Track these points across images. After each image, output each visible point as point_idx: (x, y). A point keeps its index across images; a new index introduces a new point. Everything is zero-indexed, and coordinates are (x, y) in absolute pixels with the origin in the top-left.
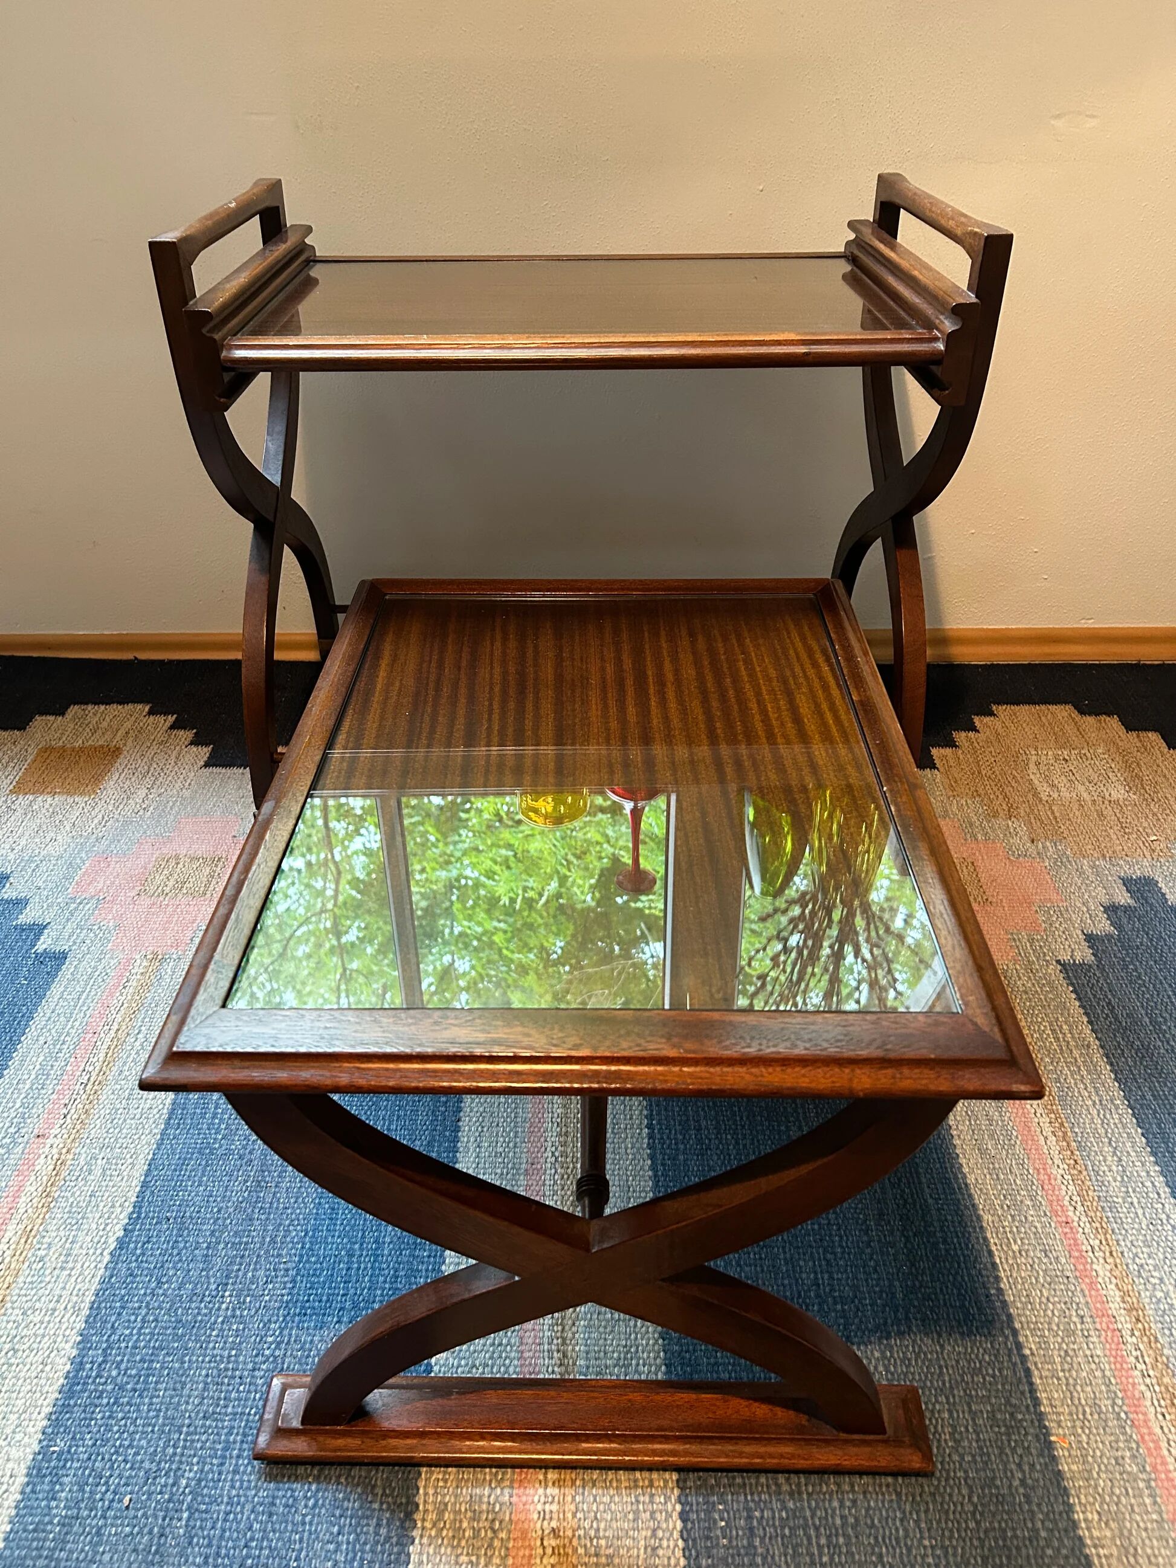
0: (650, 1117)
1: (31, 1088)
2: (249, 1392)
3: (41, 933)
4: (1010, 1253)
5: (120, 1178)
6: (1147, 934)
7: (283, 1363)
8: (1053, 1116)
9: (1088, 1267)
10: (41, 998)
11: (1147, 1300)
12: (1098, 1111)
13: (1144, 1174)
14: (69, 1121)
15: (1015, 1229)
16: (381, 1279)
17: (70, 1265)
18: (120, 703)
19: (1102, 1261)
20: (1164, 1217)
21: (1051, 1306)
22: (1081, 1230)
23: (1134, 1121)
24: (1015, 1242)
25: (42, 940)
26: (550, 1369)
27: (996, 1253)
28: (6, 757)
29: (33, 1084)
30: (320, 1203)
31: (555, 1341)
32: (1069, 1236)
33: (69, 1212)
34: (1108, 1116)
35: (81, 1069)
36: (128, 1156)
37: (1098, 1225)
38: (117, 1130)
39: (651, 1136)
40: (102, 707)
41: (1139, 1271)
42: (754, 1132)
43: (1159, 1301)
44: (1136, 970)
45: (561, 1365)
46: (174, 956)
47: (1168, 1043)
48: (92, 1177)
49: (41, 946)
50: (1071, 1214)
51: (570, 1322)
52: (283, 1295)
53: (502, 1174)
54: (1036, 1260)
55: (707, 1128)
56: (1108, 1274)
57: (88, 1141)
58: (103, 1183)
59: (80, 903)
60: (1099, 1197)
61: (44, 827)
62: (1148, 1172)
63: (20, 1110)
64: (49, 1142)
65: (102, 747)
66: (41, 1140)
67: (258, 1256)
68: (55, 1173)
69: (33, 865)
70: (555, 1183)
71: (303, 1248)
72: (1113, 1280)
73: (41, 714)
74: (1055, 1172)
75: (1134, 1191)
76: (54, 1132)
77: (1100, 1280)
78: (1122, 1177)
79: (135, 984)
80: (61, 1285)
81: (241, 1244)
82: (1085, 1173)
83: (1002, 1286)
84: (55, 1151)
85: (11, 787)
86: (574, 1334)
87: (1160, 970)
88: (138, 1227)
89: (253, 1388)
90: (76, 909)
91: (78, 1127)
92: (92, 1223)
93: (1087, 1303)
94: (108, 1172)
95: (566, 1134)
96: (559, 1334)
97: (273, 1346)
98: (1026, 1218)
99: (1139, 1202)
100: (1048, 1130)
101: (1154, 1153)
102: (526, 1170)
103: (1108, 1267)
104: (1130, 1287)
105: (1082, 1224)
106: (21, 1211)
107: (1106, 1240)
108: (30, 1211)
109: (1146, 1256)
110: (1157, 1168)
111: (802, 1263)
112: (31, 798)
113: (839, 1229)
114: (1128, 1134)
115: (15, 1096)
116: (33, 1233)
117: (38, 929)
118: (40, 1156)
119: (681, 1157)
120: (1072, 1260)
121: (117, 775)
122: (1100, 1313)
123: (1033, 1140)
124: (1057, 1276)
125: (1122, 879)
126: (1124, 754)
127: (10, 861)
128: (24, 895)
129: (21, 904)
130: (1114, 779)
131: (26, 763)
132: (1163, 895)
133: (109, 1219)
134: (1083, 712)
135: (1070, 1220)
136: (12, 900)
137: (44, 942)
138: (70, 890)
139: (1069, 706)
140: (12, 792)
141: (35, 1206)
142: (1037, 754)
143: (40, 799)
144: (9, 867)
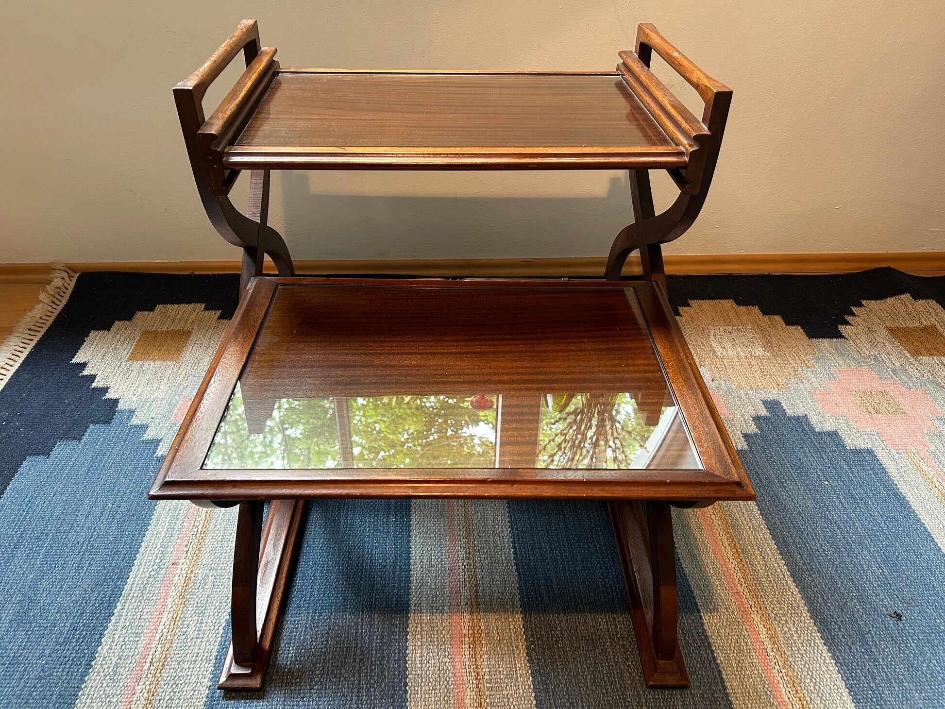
0: (514, 542)
1: (165, 536)
2: (309, 701)
3: (158, 445)
5: (223, 587)
6: (776, 432)
7: (326, 685)
8: (728, 535)
9: (749, 616)
11: (780, 632)
12: (752, 532)
13: (776, 565)
14: (189, 555)
16: (375, 637)
17: (201, 636)
18: (187, 303)
19: (756, 613)
21: (730, 637)
22: (745, 597)
23: (771, 536)
24: (711, 604)
25: (159, 449)
26: (471, 682)
27: (701, 610)
28: (122, 337)
29: (166, 534)
30: (337, 597)
31: (472, 667)
32: (738, 600)
33: (196, 606)
34: (757, 535)
35: (192, 524)
36: (226, 574)
37: (754, 594)
38: (218, 559)
39: (515, 553)
40: (176, 306)
41: (775, 617)
42: (571, 549)
43: (785, 632)
44: (770, 453)
45: (476, 679)
48: (207, 587)
50: (739, 588)
51: (479, 656)
52: (322, 648)
53: (436, 576)
54: (722, 613)
55: (545, 547)
56: (759, 620)
57: (202, 566)
58: (215, 590)
60: (753, 578)
61: (151, 380)
62: (778, 564)
63: (161, 549)
64: (180, 567)
65: (179, 331)
66: (175, 566)
67: (306, 628)
68: (185, 584)
69: (148, 404)
70: (465, 580)
71: (330, 622)
72: (762, 623)
73: (140, 310)
74: (730, 566)
75: (771, 575)
76: (182, 561)
77: (755, 623)
78: (765, 567)
80: (197, 648)
81: (295, 621)
82: (746, 566)
83: (705, 628)
84: (184, 572)
85: (128, 356)
86: (481, 663)
87: (783, 453)
89: (311, 699)
91: (195, 558)
92: (210, 612)
93: (749, 635)
94: (216, 584)
95: (469, 553)
96: (474, 663)
97: (319, 676)
98: (716, 591)
99: (774, 580)
100: (726, 543)
101: (781, 554)
102: (449, 574)
103: (759, 616)
104: (770, 626)
105: (745, 594)
106: (169, 607)
107: (758, 601)
108: (174, 606)
109: (778, 609)
110: (783, 562)
111: (600, 620)
112: (141, 363)
114: (767, 543)
115: (156, 541)
116: (178, 619)
117: (156, 442)
118: (175, 575)
119: (532, 564)
120: (741, 613)
121: (191, 347)
122: (756, 640)
123: (718, 549)
124: (733, 621)
125: (763, 401)
126: (762, 329)
127: (133, 402)
128: (145, 422)
129: (144, 428)
130: (757, 344)
131: (135, 341)
132: (784, 410)
133: (219, 609)
134: (739, 304)
135: (739, 592)
136: (138, 425)
137: (160, 451)
138: (172, 418)
139: (731, 301)
140: (129, 359)
141: (176, 603)
142: (714, 329)
143: (146, 363)
144: (134, 406)
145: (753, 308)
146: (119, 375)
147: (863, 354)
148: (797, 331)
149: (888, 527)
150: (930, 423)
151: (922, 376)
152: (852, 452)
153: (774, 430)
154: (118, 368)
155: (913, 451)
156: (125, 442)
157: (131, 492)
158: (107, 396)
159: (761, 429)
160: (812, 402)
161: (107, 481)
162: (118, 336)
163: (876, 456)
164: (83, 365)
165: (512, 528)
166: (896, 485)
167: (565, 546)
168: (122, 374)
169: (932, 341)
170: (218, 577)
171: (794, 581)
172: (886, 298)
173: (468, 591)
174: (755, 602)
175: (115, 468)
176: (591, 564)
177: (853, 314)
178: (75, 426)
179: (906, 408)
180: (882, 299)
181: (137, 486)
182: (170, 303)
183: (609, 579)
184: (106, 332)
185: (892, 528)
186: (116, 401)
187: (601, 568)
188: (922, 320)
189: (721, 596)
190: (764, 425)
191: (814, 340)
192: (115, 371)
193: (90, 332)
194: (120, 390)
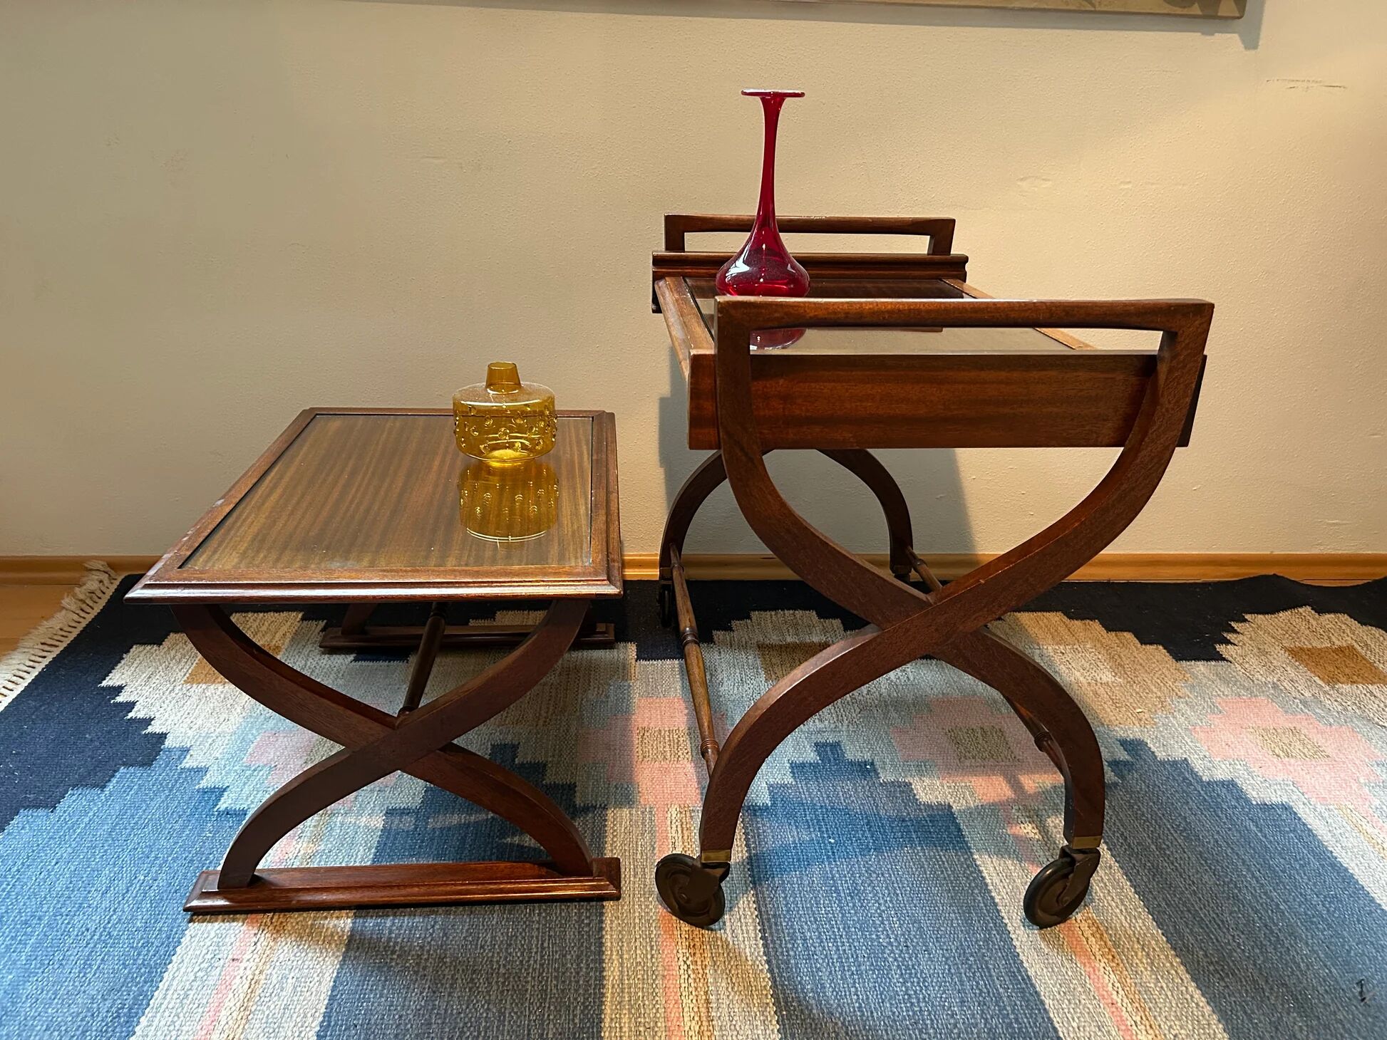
0: (763, 931)
3: (221, 795)
4: (1071, 1028)
5: (309, 993)
6: (1144, 782)
12: (1126, 918)
13: (1168, 965)
14: (259, 948)
15: (1072, 1010)
19: (1144, 1033)
20: (1188, 997)
22: (1124, 1009)
23: (1154, 923)
24: (1073, 1020)
25: (222, 801)
28: (178, 654)
34: (1134, 921)
36: (316, 975)
39: (765, 946)
40: (261, 615)
42: (851, 940)
44: (1140, 809)
46: (342, 811)
47: (1173, 864)
49: (224, 804)
55: (811, 937)
57: (278, 964)
58: (295, 998)
59: (255, 770)
60: (1135, 983)
61: (218, 709)
62: (1171, 963)
63: (215, 939)
64: (243, 965)
66: (236, 963)
68: (250, 990)
69: (210, 741)
78: (1151, 968)
84: (248, 972)
85: (185, 678)
87: (1159, 809)
88: (329, 1033)
90: (251, 775)
91: (268, 952)
94: (299, 989)
98: (1080, 1001)
100: (1088, 933)
105: (1125, 1005)
106: (223, 1023)
107: (1146, 1016)
109: (1178, 1027)
110: (1178, 960)
112: (204, 686)
113: (929, 1015)
115: (209, 928)
117: (218, 792)
118: (235, 977)
119: (792, 961)
120: (1121, 1033)
125: (1120, 741)
126: (1108, 648)
127: (189, 738)
128: (203, 765)
129: (201, 771)
130: (1102, 667)
131: (197, 659)
132: (1153, 753)
133: (302, 1026)
134: (1071, 618)
135: (1114, 1002)
136: (193, 769)
137: (225, 802)
138: (245, 759)
139: (1059, 614)
140: (186, 682)
141: (235, 1018)
142: (1040, 649)
143: (212, 687)
144: (189, 742)
145: (1091, 623)
146: (170, 702)
147: (1256, 682)
148: (1158, 653)
149: (1328, 911)
150: (1367, 770)
151: (1345, 709)
152: (1261, 809)
153: (1141, 779)
154: (170, 693)
155: (1350, 807)
156: (171, 790)
157: (174, 860)
158: (150, 729)
159: (1122, 777)
160: (1192, 742)
161: (139, 843)
162: (173, 653)
163: (1295, 814)
164: (118, 690)
165: (760, 912)
166: (1331, 852)
167: (841, 936)
168: (174, 701)
169: (1353, 665)
170: (303, 980)
171: (1198, 987)
172: (1278, 611)
173: (694, 1001)
174: (1141, 1018)
175: (152, 826)
176: (884, 962)
177: (1234, 631)
178: (98, 769)
179: (1329, 751)
180: (1273, 613)
181: (184, 850)
182: (252, 612)
183: (913, 983)
184: (155, 647)
185: (1334, 912)
186: (162, 737)
187: (899, 966)
188: (1334, 639)
189: (1089, 1009)
190: (1125, 772)
191: (1184, 663)
192: (164, 697)
193: (131, 647)
194: (169, 722)
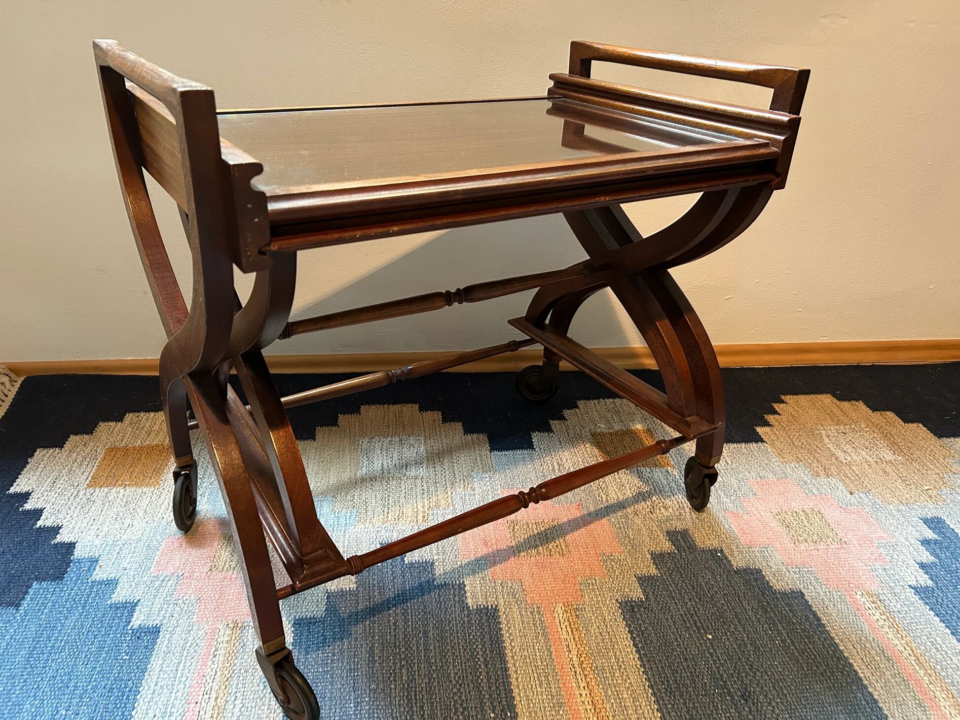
3: (133, 611)
10: (144, 671)
25: (135, 617)
28: (79, 456)
49: (137, 621)
59: (163, 581)
61: (121, 515)
69: (117, 549)
73: (104, 420)
79: (223, 652)
85: (88, 482)
90: (160, 586)
112: (106, 490)
117: (130, 607)
127: (96, 548)
128: (113, 575)
129: (111, 584)
130: (881, 446)
131: (97, 462)
134: (839, 399)
136: (103, 581)
137: (137, 619)
138: (152, 569)
140: (89, 486)
143: (114, 490)
144: (97, 552)
145: (857, 403)
146: (76, 508)
153: (954, 558)
154: (75, 498)
156: (84, 607)
158: (59, 539)
159: (937, 556)
162: (74, 455)
164: (26, 496)
168: (80, 507)
178: (12, 584)
182: (143, 411)
184: (58, 450)
186: (71, 546)
190: (938, 551)
191: (946, 440)
192: (70, 503)
193: (35, 451)
194: (76, 531)
